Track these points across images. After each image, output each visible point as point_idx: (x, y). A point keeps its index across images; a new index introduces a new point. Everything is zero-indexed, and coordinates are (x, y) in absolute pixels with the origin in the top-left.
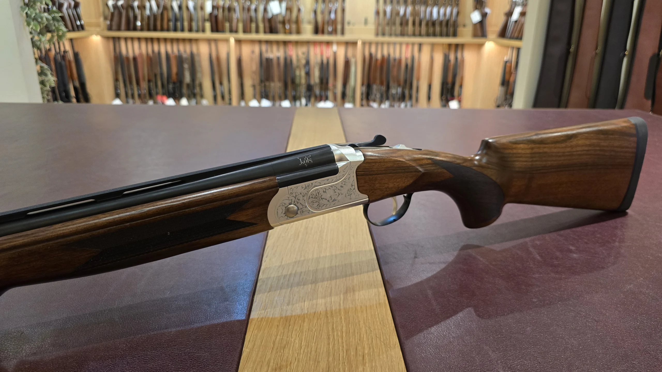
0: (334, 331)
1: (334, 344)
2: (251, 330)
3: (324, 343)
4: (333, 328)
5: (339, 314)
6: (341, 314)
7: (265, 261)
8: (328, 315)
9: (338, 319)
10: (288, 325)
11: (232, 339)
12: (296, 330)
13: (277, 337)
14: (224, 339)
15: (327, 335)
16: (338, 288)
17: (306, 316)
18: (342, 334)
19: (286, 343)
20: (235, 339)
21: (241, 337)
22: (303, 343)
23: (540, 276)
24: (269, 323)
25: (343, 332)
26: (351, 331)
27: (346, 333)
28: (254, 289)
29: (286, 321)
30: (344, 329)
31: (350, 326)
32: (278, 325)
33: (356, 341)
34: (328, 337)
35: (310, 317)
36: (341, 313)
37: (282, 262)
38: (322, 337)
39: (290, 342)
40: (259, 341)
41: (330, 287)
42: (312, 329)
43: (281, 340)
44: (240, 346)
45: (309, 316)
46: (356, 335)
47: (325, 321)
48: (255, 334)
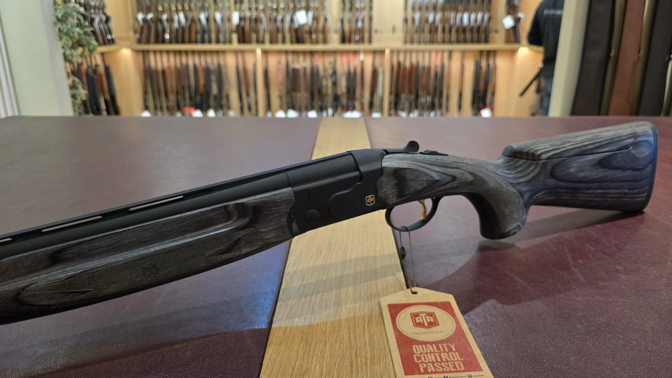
0: (358, 357)
1: (358, 372)
2: (270, 354)
3: (347, 370)
4: (356, 354)
5: (363, 338)
6: (365, 339)
7: (286, 280)
8: (351, 340)
9: (363, 344)
10: (308, 349)
11: (249, 364)
12: (317, 355)
13: (297, 362)
14: (240, 364)
15: (350, 362)
16: (363, 309)
17: (327, 340)
18: (367, 361)
19: (307, 369)
20: (252, 364)
21: (259, 362)
22: (324, 370)
23: (584, 299)
24: (288, 346)
25: (367, 359)
26: (375, 357)
27: (371, 360)
28: (273, 309)
29: (307, 345)
30: (369, 355)
31: (375, 353)
32: (297, 350)
33: (382, 369)
34: (351, 364)
35: (332, 342)
36: (365, 337)
37: (303, 281)
38: (345, 363)
39: (310, 368)
40: (278, 367)
41: (354, 308)
42: (334, 355)
43: (300, 366)
44: (257, 372)
45: (331, 340)
46: (382, 362)
47: (348, 346)
48: (273, 359)
